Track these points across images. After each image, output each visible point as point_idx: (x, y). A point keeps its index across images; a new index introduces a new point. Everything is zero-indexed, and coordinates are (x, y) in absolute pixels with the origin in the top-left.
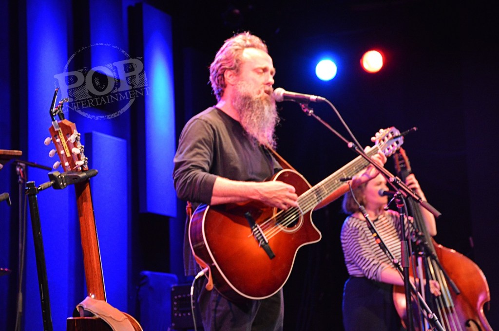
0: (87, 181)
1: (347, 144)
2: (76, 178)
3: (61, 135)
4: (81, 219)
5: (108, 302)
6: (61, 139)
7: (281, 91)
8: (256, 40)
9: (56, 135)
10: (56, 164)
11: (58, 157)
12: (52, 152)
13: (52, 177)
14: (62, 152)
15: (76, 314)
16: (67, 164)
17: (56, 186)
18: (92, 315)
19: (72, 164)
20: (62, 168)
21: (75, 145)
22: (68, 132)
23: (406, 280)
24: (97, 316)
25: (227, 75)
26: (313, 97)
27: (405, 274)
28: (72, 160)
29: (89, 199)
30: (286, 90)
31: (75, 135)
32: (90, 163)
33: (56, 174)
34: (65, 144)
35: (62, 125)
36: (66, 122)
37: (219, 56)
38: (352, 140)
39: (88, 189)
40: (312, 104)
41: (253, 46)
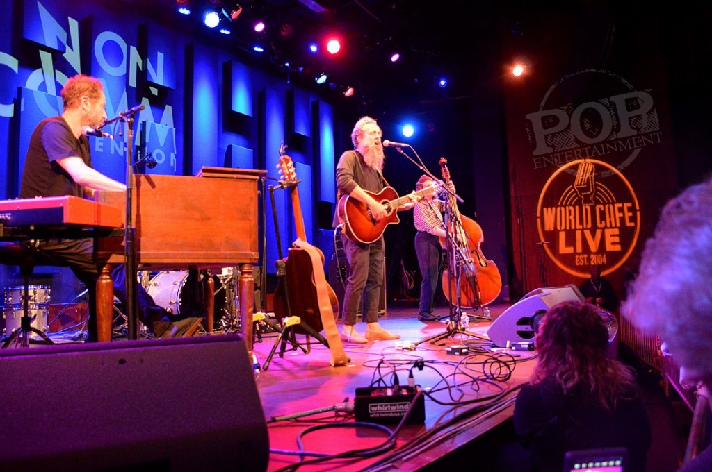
0: (296, 185)
1: (419, 168)
2: (291, 184)
3: (284, 163)
4: (294, 203)
5: (308, 242)
6: (284, 165)
7: (387, 142)
8: (370, 119)
9: (282, 163)
10: (282, 177)
11: (283, 174)
12: (280, 171)
13: (280, 183)
14: (285, 171)
15: (292, 247)
16: (287, 177)
17: (282, 187)
18: (299, 247)
19: (289, 177)
20: (285, 179)
21: (291, 168)
22: (287, 162)
23: (447, 233)
24: (302, 249)
25: (358, 138)
26: (403, 145)
27: (447, 230)
28: (289, 175)
29: (297, 192)
30: (391, 141)
31: (291, 163)
32: (297, 176)
33: (282, 182)
34: (286, 167)
35: (284, 158)
36: (287, 157)
37: (355, 130)
38: (422, 165)
39: (296, 189)
40: (402, 148)
41: (369, 123)
